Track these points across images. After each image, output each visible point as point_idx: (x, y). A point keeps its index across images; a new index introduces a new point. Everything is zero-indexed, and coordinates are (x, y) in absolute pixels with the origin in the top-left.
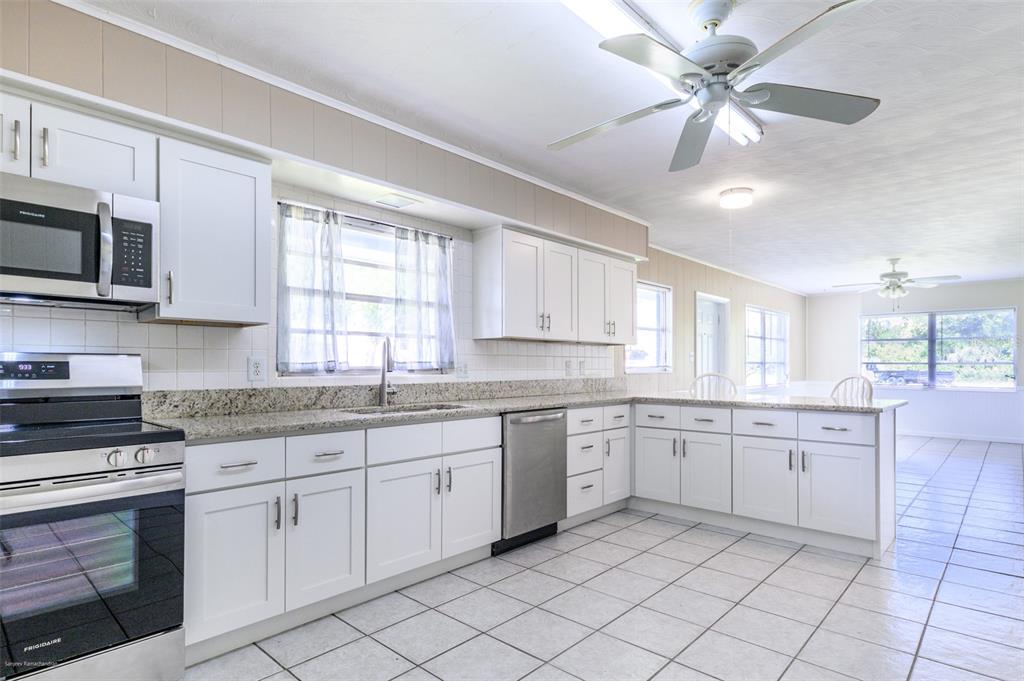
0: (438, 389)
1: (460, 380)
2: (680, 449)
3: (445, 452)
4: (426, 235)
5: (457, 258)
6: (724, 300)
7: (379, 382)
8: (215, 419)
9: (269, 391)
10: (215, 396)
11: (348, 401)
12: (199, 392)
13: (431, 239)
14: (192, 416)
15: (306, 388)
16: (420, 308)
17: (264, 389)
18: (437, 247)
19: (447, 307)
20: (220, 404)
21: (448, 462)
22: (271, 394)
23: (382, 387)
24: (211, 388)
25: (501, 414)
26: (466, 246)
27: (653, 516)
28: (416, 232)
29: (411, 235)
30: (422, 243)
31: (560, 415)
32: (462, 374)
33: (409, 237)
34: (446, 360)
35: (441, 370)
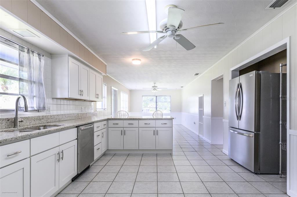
0: (39, 118)
1: (48, 115)
2: (123, 133)
3: (60, 144)
4: (33, 52)
5: (46, 64)
6: (117, 89)
7: (14, 116)
13: (34, 54)
16: (31, 84)
18: (38, 58)
19: (42, 84)
21: (62, 148)
23: (16, 119)
25: (76, 127)
26: (49, 60)
27: (115, 155)
28: (28, 50)
29: (26, 50)
30: (31, 55)
31: (92, 126)
32: (48, 112)
33: (25, 51)
34: (42, 106)
35: (38, 111)
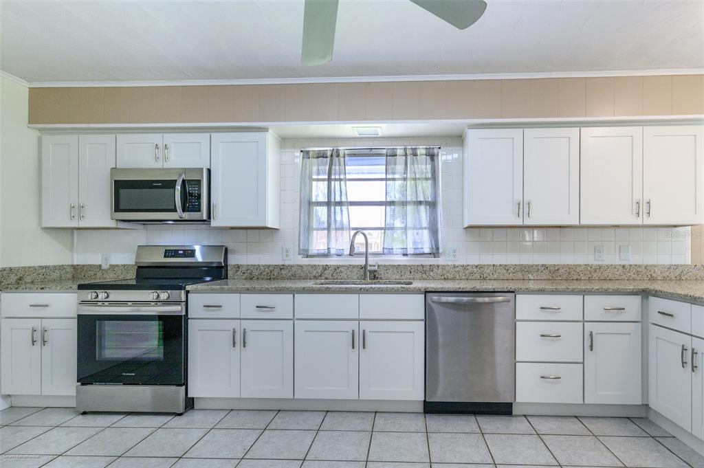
1: (449, 263)
3: (362, 318)
4: (414, 150)
8: (262, 282)
9: (291, 266)
10: (262, 268)
11: (343, 275)
12: (255, 266)
13: (418, 152)
14: (251, 279)
15: (315, 265)
17: (289, 265)
20: (265, 273)
22: (293, 268)
23: (366, 266)
24: (261, 264)
25: (425, 292)
29: (400, 152)
33: (398, 154)
34: (434, 247)
35: (429, 255)
